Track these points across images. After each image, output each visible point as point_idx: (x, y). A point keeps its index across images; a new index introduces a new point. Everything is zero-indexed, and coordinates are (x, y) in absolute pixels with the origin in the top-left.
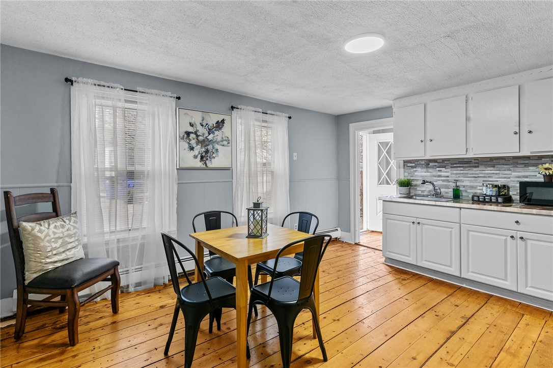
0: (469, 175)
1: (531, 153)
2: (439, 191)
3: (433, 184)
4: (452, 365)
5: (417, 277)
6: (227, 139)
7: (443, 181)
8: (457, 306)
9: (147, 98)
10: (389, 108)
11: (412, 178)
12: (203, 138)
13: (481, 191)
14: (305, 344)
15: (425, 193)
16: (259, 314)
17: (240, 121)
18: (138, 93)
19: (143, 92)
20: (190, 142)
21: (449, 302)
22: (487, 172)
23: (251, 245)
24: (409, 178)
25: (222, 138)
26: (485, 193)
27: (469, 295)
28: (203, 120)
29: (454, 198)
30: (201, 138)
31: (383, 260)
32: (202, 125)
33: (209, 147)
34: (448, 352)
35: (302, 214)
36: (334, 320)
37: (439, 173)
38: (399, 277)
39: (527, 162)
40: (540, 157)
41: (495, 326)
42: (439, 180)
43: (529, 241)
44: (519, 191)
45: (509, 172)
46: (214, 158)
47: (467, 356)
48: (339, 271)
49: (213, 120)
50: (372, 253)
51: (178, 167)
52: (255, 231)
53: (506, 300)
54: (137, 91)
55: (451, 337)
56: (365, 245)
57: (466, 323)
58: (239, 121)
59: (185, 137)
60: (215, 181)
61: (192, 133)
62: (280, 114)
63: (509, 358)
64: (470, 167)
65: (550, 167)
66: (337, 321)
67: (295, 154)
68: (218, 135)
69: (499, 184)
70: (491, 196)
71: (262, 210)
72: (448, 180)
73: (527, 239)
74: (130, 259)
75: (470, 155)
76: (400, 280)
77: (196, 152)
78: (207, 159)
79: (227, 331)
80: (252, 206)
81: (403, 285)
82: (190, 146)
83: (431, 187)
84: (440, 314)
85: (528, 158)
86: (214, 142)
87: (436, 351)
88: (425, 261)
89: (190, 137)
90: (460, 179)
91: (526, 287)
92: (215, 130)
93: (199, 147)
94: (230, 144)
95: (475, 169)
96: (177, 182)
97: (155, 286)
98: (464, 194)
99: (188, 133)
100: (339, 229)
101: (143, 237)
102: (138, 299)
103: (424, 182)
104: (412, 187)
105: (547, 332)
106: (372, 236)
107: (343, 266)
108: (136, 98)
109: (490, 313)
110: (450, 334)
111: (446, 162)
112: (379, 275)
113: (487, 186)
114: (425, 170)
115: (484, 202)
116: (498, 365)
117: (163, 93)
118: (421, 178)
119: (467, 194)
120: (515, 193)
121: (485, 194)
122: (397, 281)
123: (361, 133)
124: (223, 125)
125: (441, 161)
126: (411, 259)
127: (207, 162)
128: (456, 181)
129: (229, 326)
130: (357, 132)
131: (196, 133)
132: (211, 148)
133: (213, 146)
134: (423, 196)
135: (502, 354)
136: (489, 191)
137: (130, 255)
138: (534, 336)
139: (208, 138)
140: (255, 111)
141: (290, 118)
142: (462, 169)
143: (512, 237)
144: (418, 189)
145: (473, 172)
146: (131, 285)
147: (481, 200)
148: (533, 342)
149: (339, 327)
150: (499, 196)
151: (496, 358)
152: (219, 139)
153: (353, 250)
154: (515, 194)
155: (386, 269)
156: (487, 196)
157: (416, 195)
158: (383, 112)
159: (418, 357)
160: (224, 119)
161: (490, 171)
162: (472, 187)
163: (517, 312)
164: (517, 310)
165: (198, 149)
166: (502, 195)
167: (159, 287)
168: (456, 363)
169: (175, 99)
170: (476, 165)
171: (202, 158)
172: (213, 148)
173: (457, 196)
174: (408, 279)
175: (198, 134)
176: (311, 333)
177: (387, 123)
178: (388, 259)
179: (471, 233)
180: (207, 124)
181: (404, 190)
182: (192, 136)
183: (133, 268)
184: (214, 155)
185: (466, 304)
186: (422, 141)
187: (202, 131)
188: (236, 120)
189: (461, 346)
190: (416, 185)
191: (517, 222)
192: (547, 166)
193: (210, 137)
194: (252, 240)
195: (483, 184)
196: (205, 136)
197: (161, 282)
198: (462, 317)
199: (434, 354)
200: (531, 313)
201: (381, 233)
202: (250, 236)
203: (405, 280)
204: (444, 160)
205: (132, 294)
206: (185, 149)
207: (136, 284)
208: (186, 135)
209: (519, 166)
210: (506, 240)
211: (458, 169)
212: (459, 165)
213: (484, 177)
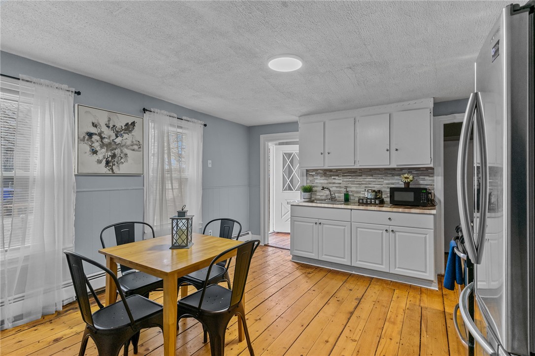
0: (356, 183)
1: (397, 165)
2: (333, 196)
3: (329, 190)
4: (355, 341)
5: (318, 270)
6: (138, 143)
7: (337, 187)
8: (351, 290)
9: (34, 89)
10: (295, 123)
11: (313, 185)
12: (109, 141)
13: (363, 195)
14: (232, 349)
15: (323, 198)
16: (180, 328)
17: (153, 125)
18: (20, 81)
19: (28, 81)
20: (93, 145)
21: (345, 288)
22: (367, 180)
23: (175, 257)
24: (311, 185)
25: (132, 142)
26: (367, 196)
27: (358, 280)
28: (109, 121)
29: (345, 201)
30: (106, 141)
31: (290, 257)
32: (108, 127)
33: (116, 151)
34: (350, 330)
35: (224, 221)
36: (256, 320)
37: (334, 181)
38: (305, 271)
39: (393, 172)
40: (402, 169)
41: (378, 302)
42: (333, 187)
43: (397, 233)
44: (389, 195)
45: (382, 180)
46: (122, 163)
47: (364, 331)
48: (254, 272)
49: (121, 121)
50: (280, 252)
51: (76, 173)
52: (180, 241)
53: (382, 280)
54: (19, 79)
55: (351, 317)
56: (273, 245)
57: (359, 303)
58: (151, 125)
59: (86, 139)
60: (123, 188)
61: (96, 134)
62: (196, 121)
63: (391, 326)
64: (356, 176)
65: (408, 176)
66: (259, 321)
67: (210, 161)
68: (127, 138)
69: (376, 189)
70: (371, 199)
71: (188, 219)
72: (340, 186)
73: (396, 231)
74: (7, 287)
75: (357, 166)
76: (306, 274)
77: (100, 156)
78: (114, 165)
79: (146, 353)
80: (177, 215)
81: (309, 278)
82: (93, 150)
83: (328, 192)
84: (340, 299)
85: (394, 169)
86: (122, 146)
87: (342, 332)
88: (325, 255)
89: (93, 139)
90: (349, 185)
91: (395, 268)
92: (124, 133)
93: (104, 150)
94: (141, 149)
95: (359, 178)
96: (76, 190)
97: (44, 316)
98: (352, 198)
99: (90, 135)
100: (250, 232)
101: (27, 258)
102: (19, 337)
103: (323, 188)
104: (313, 193)
105: (410, 301)
106: (278, 236)
107: (257, 267)
108: (18, 88)
109: (374, 292)
110: (350, 315)
111: (339, 172)
112: (289, 271)
113: (368, 191)
114: (323, 178)
115: (367, 204)
116: (385, 333)
117: (57, 85)
118: (320, 185)
119: (354, 198)
120: (386, 196)
121: (367, 198)
122: (304, 275)
123: (270, 144)
124: (133, 128)
125: (335, 171)
126: (313, 255)
127: (114, 167)
128: (346, 187)
129: (147, 347)
130: (266, 143)
131: (100, 135)
132: (119, 153)
133: (121, 150)
134: (322, 200)
135: (387, 324)
136: (369, 195)
137: (6, 282)
138: (403, 305)
139: (115, 141)
140: (170, 116)
141: (205, 125)
142: (350, 177)
143: (386, 230)
144: (318, 194)
145: (358, 180)
146: (8, 319)
147: (364, 202)
148: (404, 310)
149: (261, 326)
150: (376, 198)
151: (383, 328)
152: (129, 142)
153: (263, 251)
154: (386, 198)
155: (293, 265)
156: (368, 199)
157: (316, 199)
158: (291, 126)
159: (330, 340)
160: (134, 122)
161: (370, 179)
162: (358, 192)
163: (390, 289)
164: (390, 287)
165: (103, 153)
166: (378, 198)
167: (50, 316)
168: (357, 339)
169: (73, 94)
170: (360, 174)
171: (107, 163)
172: (122, 152)
173: (347, 200)
174: (312, 272)
175: (103, 136)
176: (236, 336)
177: (294, 136)
178: (295, 257)
179: (359, 229)
180: (114, 126)
181: (307, 195)
182: (95, 138)
183: (10, 298)
184: (122, 160)
185: (356, 287)
186: (322, 154)
187: (107, 132)
188: (149, 124)
189: (359, 323)
190: (316, 191)
191: (390, 219)
192: (406, 175)
193: (118, 140)
194: (175, 251)
195: (365, 190)
196: (111, 139)
197: (52, 310)
198: (356, 299)
199: (341, 334)
200: (398, 288)
201: (288, 234)
202: (174, 247)
203: (309, 273)
204: (337, 170)
205: (9, 331)
206: (86, 153)
207: (14, 317)
208: (87, 137)
209: (389, 175)
210: (382, 233)
211: (348, 177)
212: (348, 174)
213: (366, 184)
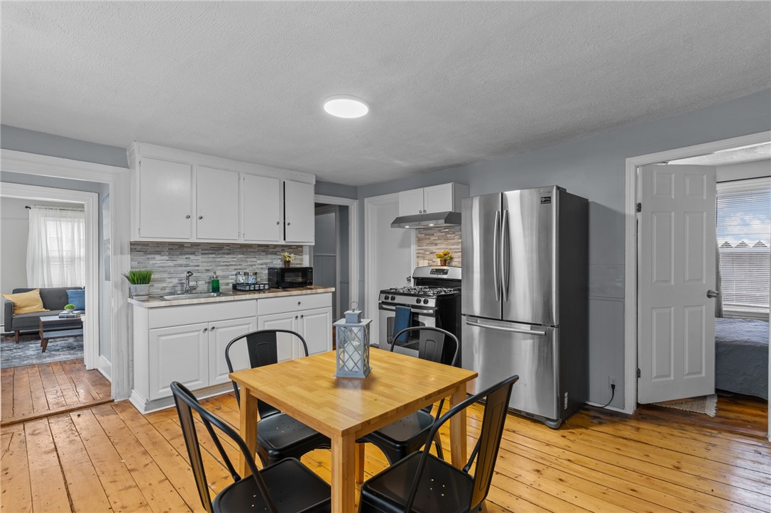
13: (238, 280)
29: (213, 292)
37: (187, 262)
43: (305, 318)
65: (288, 255)
75: (241, 240)
88: (220, 375)
95: (226, 256)
98: (222, 285)
111: (195, 247)
114: (167, 258)
125: (189, 245)
136: (251, 280)
143: (296, 317)
145: (225, 260)
162: (225, 277)
170: (228, 252)
173: (216, 289)
179: (266, 323)
190: (156, 280)
191: (299, 303)
204: (192, 245)
209: (262, 254)
210: (292, 321)
212: (210, 252)
213: (236, 265)
